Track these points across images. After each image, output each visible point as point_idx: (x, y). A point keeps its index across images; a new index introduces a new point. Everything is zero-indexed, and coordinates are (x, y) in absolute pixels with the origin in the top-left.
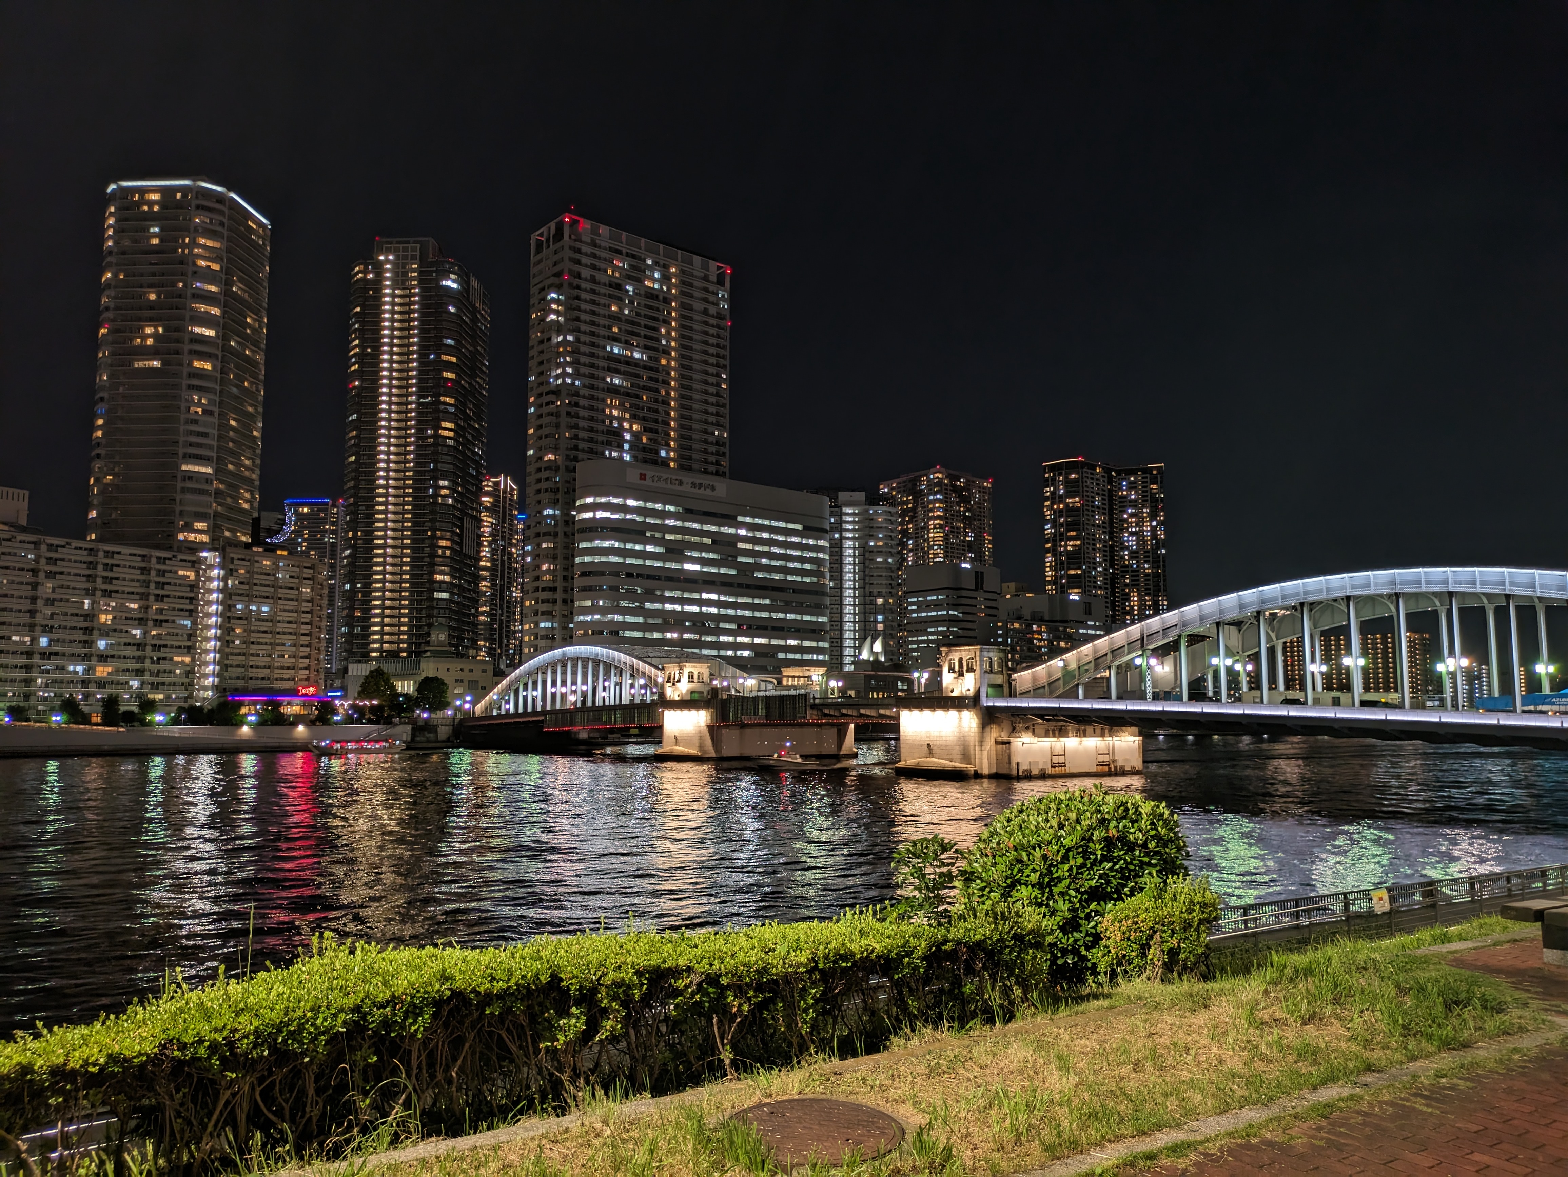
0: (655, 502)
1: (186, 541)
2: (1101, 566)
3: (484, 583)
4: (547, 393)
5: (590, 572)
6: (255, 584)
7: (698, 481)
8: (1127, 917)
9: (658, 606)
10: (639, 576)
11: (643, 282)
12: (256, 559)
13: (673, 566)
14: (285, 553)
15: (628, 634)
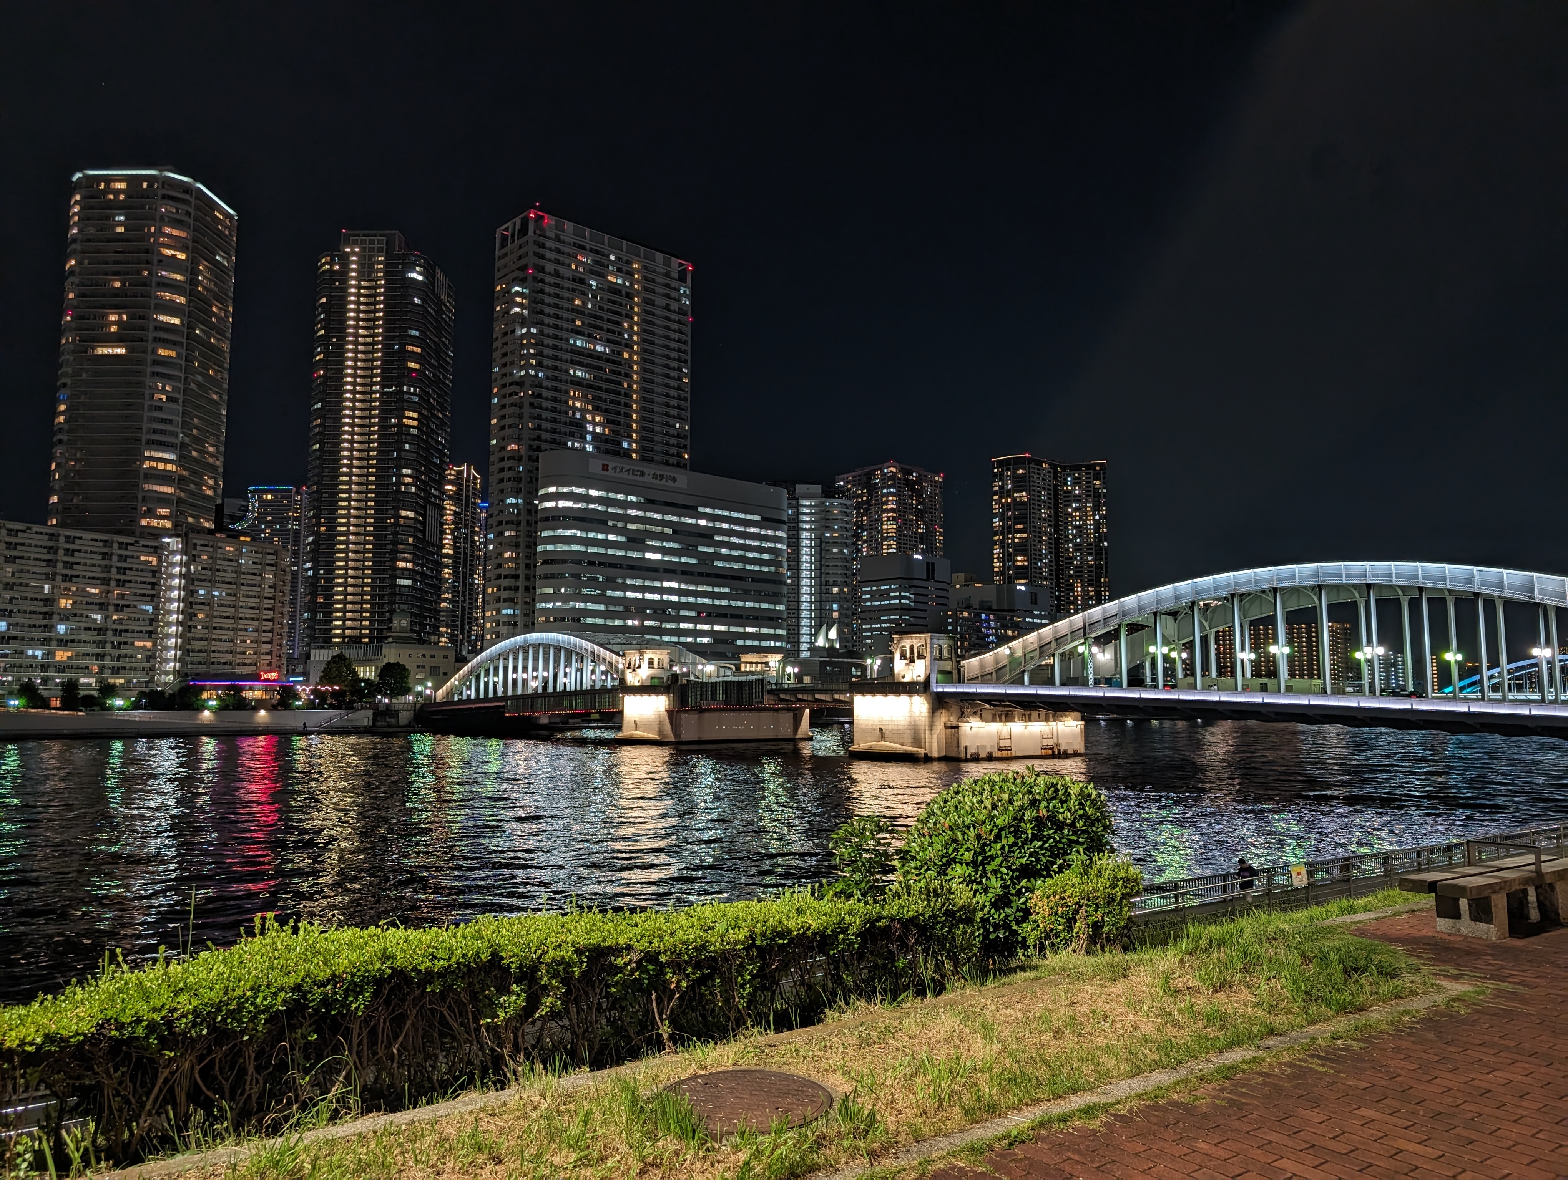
0: (617, 492)
1: (148, 527)
2: (1046, 557)
3: (446, 570)
4: (511, 384)
5: (552, 560)
6: (218, 570)
7: (659, 473)
8: (1055, 894)
9: (619, 594)
10: (601, 564)
11: (605, 277)
12: (219, 544)
13: (635, 555)
14: (248, 539)
15: (589, 621)
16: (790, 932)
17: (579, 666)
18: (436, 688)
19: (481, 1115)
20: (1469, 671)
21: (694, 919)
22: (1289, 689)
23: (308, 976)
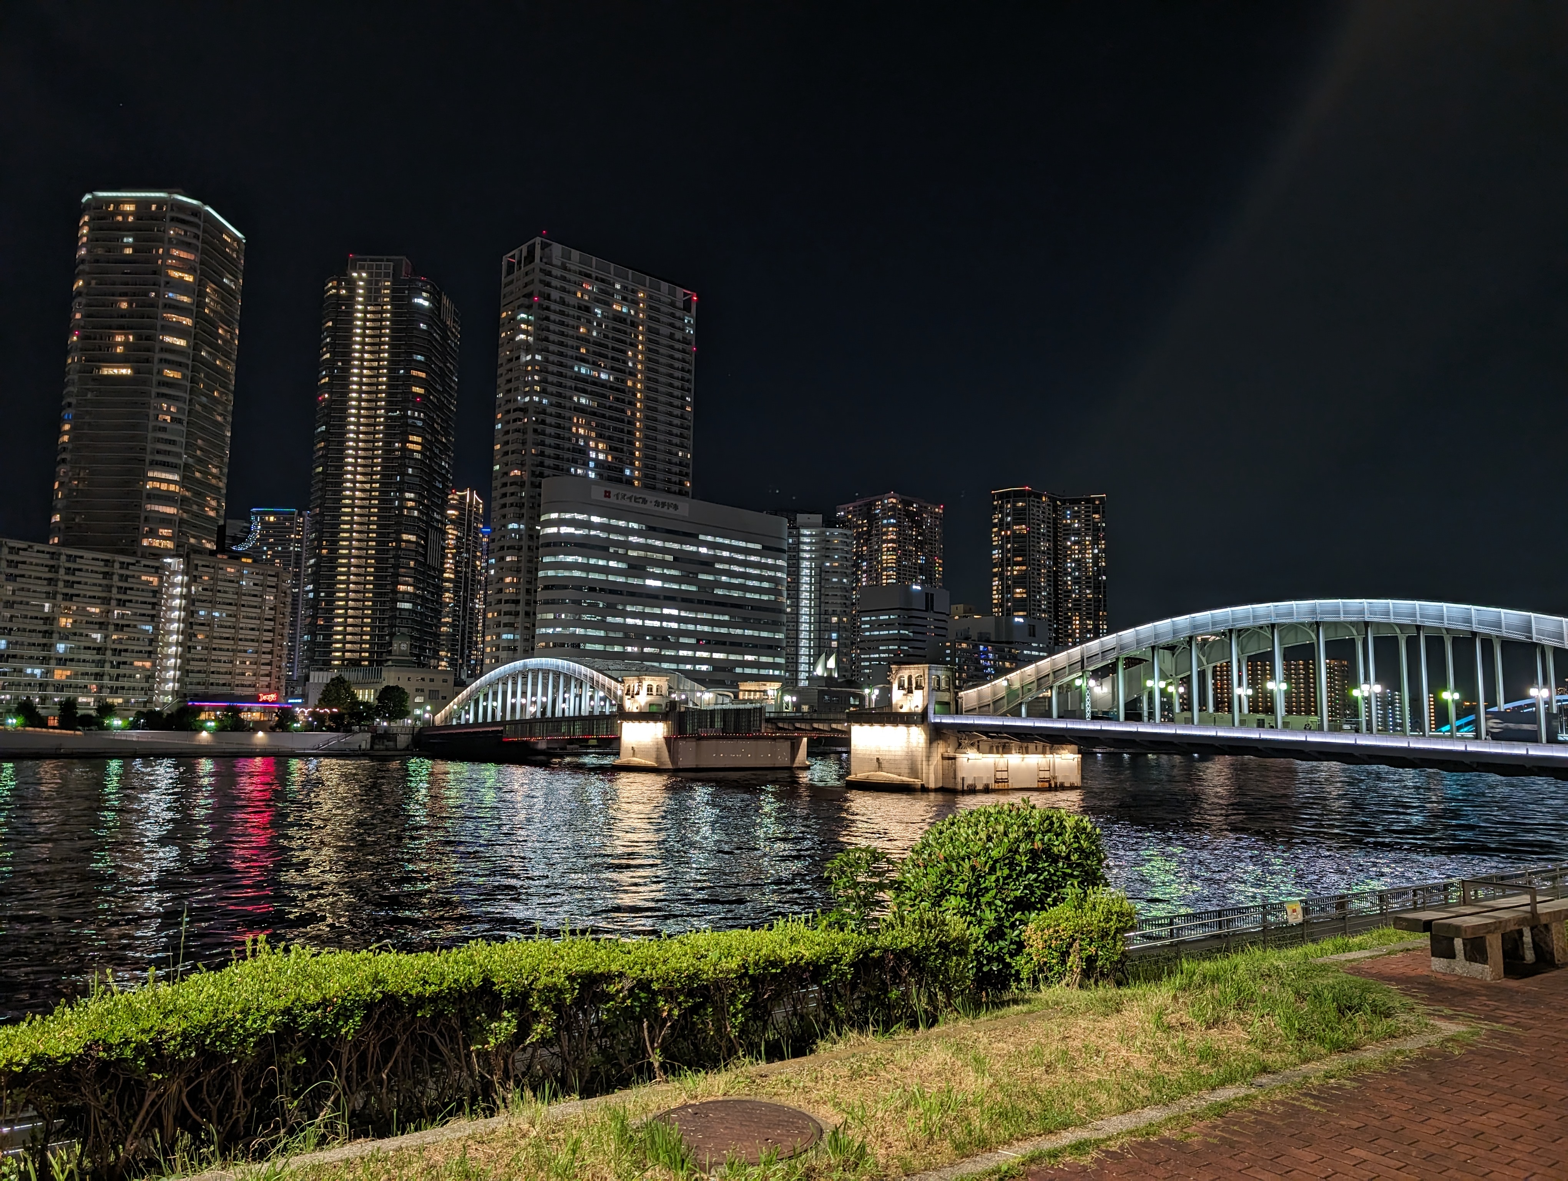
0: (618, 519)
1: (150, 547)
2: (1045, 590)
3: (447, 595)
4: (515, 410)
5: (553, 586)
6: (219, 591)
7: (661, 500)
8: (1049, 927)
9: (619, 620)
10: (601, 590)
11: (611, 306)
12: (221, 565)
13: (636, 581)
14: (250, 561)
15: (589, 647)
16: (782, 961)
17: (578, 691)
18: (435, 713)
19: (469, 1143)
20: (1466, 710)
21: (687, 947)
22: (1286, 725)
23: (298, 999)
